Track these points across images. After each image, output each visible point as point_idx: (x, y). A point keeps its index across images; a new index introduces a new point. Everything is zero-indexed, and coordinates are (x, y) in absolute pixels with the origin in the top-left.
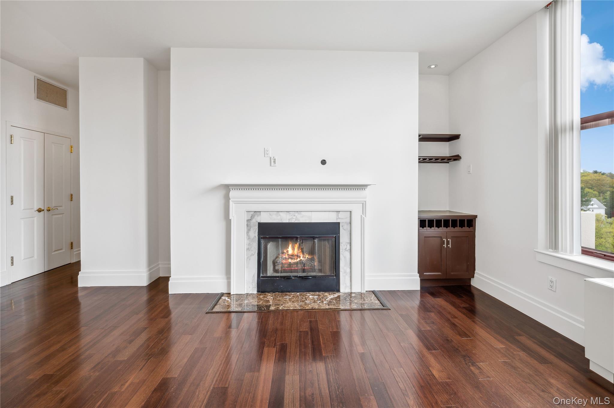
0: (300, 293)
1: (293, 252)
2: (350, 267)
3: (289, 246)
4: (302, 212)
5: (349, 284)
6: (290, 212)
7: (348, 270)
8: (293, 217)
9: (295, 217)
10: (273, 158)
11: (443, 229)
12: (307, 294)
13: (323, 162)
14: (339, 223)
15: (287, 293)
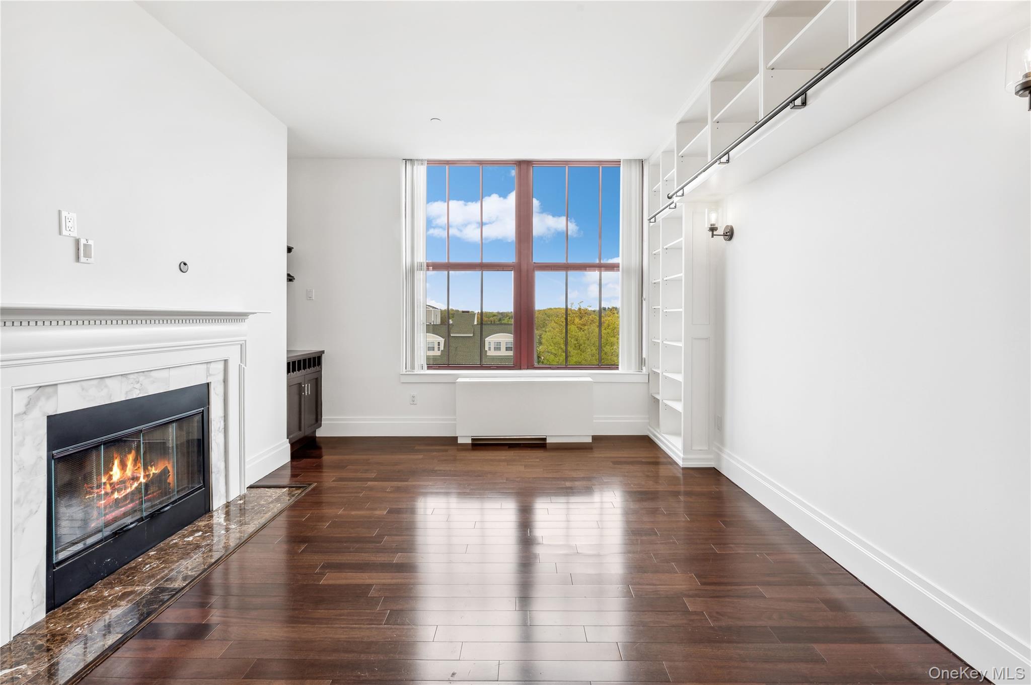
1: (123, 473)
2: (224, 459)
3: (113, 464)
4: (152, 372)
5: (223, 491)
6: (129, 376)
7: (223, 465)
9: (139, 384)
10: (83, 242)
11: (303, 372)
12: (172, 543)
13: (183, 266)
14: (208, 385)
15: (126, 567)
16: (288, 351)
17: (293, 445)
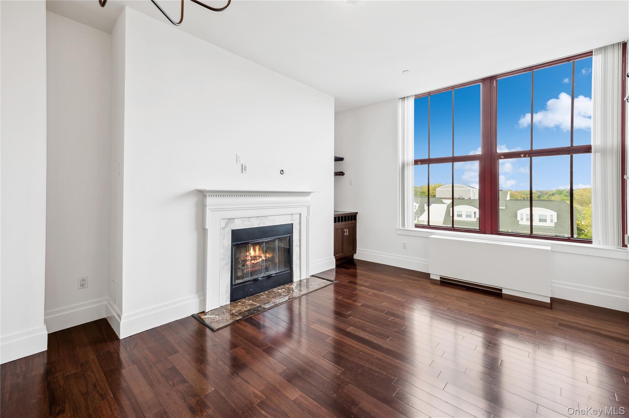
0: (268, 291)
2: (299, 260)
3: (250, 249)
4: (268, 217)
5: (299, 274)
6: (259, 217)
7: (299, 262)
8: (261, 222)
9: (263, 221)
10: (244, 165)
11: (344, 223)
12: (274, 290)
13: (282, 172)
14: (292, 224)
15: (257, 295)
16: (335, 211)
17: (337, 260)
